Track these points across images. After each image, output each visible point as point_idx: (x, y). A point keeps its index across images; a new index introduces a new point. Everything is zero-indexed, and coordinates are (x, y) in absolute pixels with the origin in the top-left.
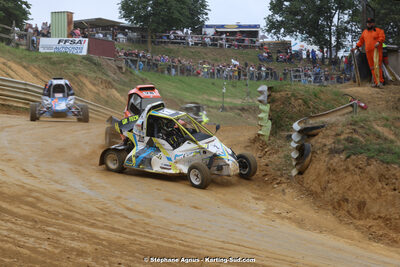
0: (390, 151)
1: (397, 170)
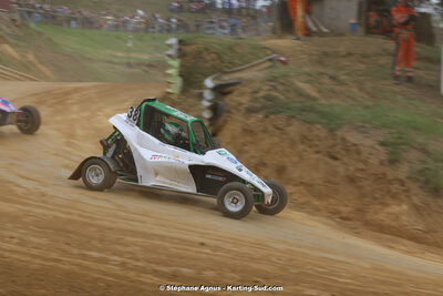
0: (312, 110)
1: (320, 131)
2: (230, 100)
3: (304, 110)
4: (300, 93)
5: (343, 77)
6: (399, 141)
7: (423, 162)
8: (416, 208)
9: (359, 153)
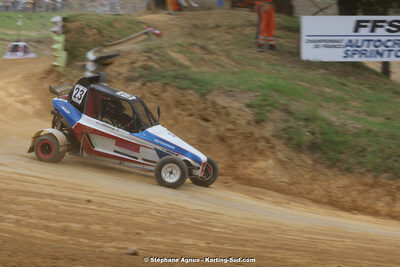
0: (185, 77)
1: (192, 96)
2: (110, 71)
3: (177, 78)
4: (174, 63)
5: (213, 47)
6: (264, 103)
7: (286, 121)
8: (281, 163)
9: (228, 114)
